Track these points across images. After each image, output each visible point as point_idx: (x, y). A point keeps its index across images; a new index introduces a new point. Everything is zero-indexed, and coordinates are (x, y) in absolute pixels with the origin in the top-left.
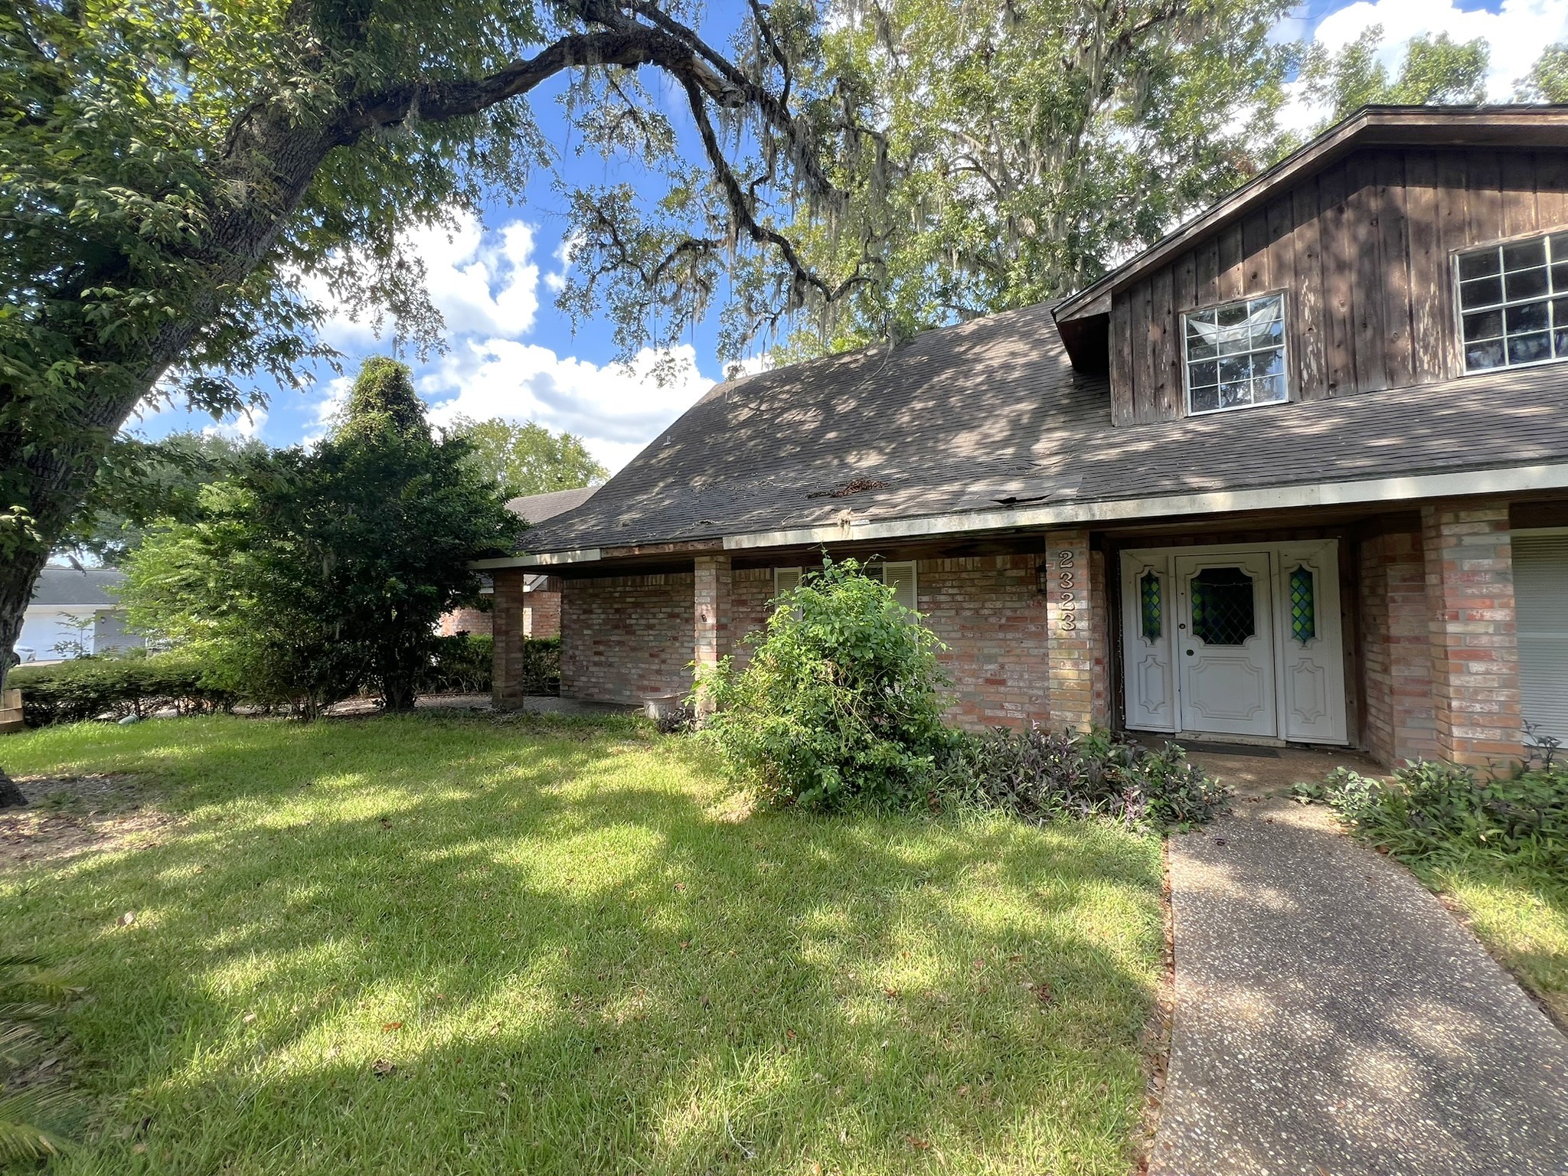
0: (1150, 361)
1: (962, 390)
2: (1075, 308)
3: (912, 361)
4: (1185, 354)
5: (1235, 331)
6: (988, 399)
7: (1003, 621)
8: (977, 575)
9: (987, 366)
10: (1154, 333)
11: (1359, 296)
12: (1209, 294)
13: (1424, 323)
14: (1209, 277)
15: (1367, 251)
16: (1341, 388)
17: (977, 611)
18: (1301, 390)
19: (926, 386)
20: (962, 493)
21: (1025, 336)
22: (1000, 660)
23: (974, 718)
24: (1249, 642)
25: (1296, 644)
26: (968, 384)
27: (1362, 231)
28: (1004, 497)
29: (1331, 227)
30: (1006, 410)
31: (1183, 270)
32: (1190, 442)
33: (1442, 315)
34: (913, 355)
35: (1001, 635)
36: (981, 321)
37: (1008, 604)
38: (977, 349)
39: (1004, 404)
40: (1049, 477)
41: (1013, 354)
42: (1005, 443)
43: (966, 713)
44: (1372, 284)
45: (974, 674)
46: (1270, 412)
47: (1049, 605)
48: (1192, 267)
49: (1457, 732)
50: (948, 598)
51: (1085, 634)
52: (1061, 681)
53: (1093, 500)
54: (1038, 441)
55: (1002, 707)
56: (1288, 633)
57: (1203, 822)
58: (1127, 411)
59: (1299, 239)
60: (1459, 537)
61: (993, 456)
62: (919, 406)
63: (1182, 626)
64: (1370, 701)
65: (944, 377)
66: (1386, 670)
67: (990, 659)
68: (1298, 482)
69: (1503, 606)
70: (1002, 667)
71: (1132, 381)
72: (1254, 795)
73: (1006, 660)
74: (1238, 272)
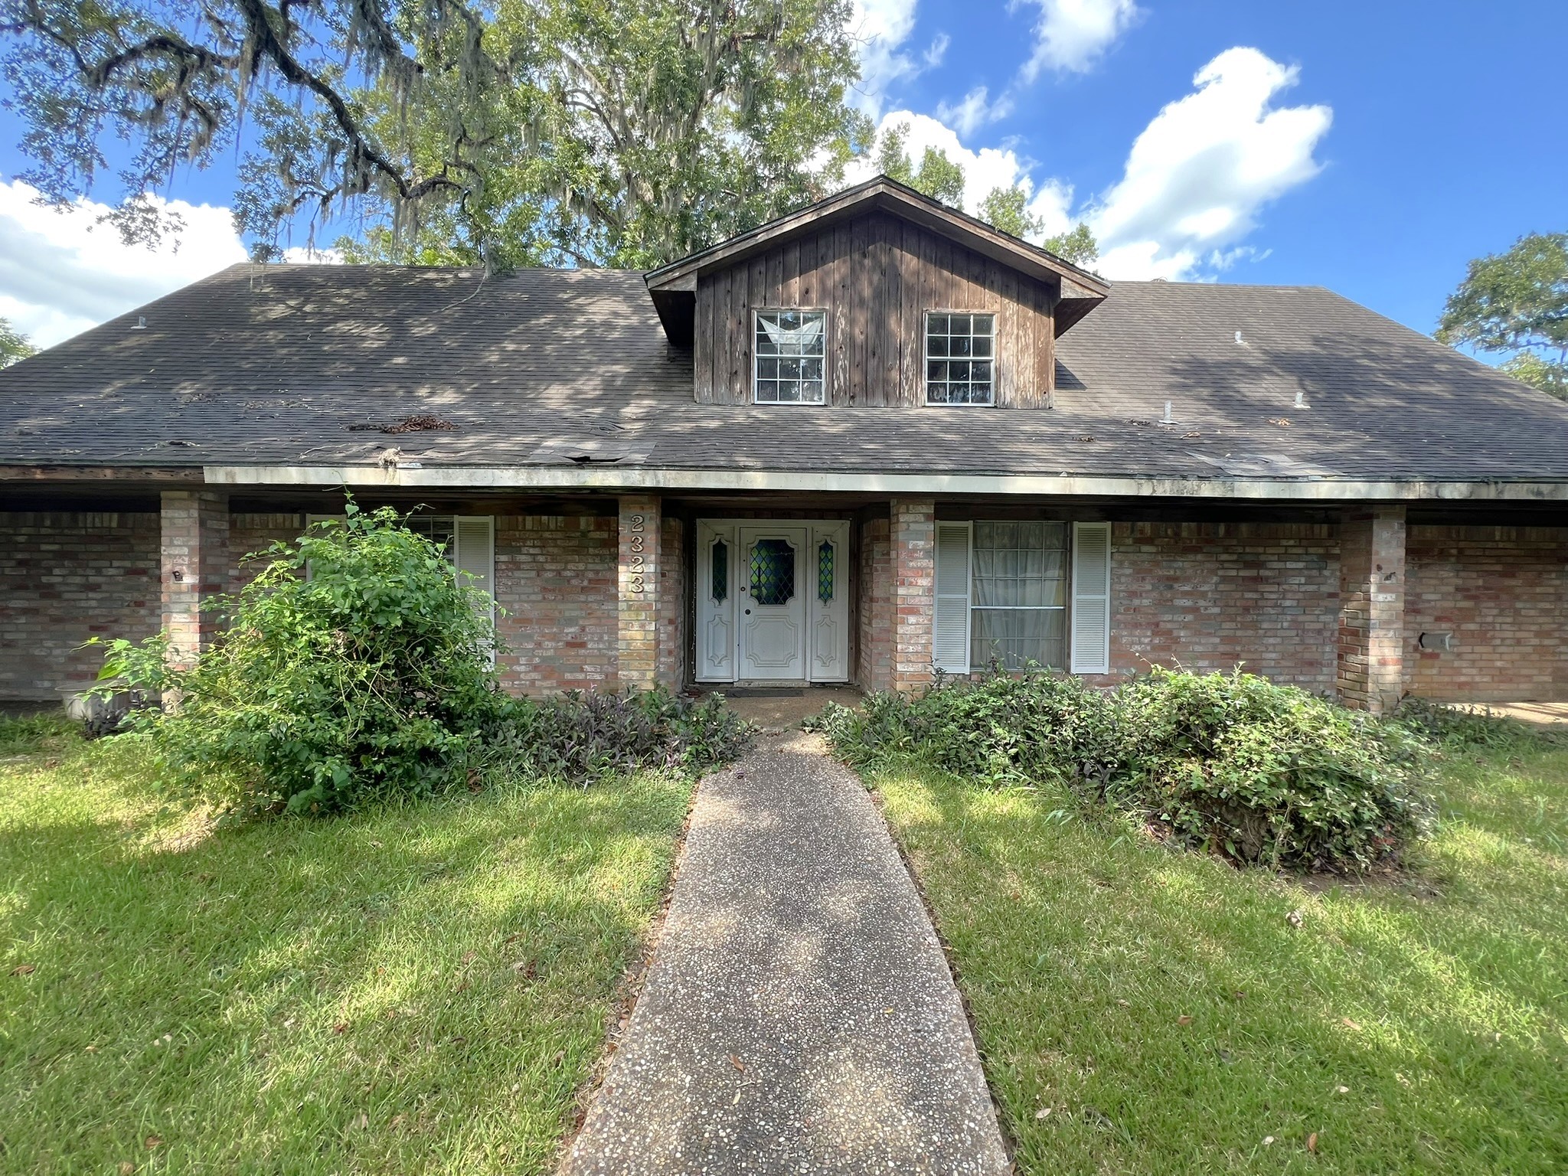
0: (727, 348)
1: (561, 339)
2: (664, 279)
3: (510, 296)
4: (754, 347)
5: (790, 336)
6: (586, 355)
7: (585, 583)
8: (559, 535)
9: (589, 320)
10: (730, 325)
11: (871, 330)
12: (775, 298)
13: (907, 361)
14: (775, 283)
15: (878, 294)
16: (857, 399)
17: (559, 572)
18: (833, 397)
19: (521, 327)
20: (536, 446)
21: (629, 298)
22: (581, 622)
23: (554, 683)
24: (790, 602)
25: (820, 603)
26: (567, 334)
27: (876, 278)
28: (577, 455)
29: (858, 267)
30: (602, 369)
31: (756, 271)
32: (750, 426)
33: (917, 359)
34: (511, 290)
35: (583, 598)
36: (589, 272)
37: (590, 566)
38: (581, 300)
39: (600, 363)
40: (628, 441)
41: (616, 314)
42: (596, 402)
43: (545, 678)
44: (879, 324)
45: (554, 638)
46: (811, 411)
47: (621, 568)
48: (763, 269)
49: (900, 667)
50: (529, 559)
51: (652, 597)
52: (629, 642)
53: (657, 467)
54: (628, 404)
55: (582, 670)
56: (816, 595)
57: (732, 760)
58: (707, 391)
59: (837, 270)
60: (908, 523)
61: (582, 413)
62: (511, 347)
63: (743, 589)
64: (863, 647)
65: (543, 320)
66: (870, 624)
67: (571, 621)
68: (814, 470)
69: (928, 575)
70: (583, 629)
71: (711, 361)
72: (776, 730)
73: (587, 623)
74: (796, 284)
